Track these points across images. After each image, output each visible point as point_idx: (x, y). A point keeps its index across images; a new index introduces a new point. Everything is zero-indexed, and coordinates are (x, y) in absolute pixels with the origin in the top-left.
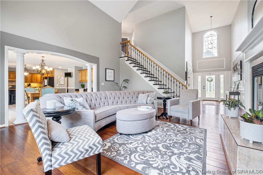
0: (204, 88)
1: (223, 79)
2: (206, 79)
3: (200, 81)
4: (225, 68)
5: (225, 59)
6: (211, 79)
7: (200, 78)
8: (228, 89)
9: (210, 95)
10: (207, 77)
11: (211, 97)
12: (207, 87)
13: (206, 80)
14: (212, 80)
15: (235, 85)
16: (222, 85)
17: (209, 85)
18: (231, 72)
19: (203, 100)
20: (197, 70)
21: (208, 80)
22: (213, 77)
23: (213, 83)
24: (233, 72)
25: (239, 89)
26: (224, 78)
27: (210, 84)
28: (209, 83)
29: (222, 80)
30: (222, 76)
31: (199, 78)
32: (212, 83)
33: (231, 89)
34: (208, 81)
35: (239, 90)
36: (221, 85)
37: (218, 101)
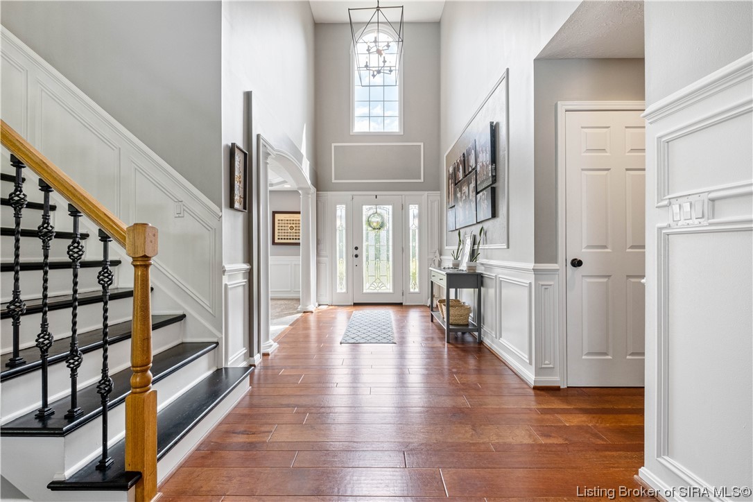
0: (356, 256)
1: (416, 221)
2: (364, 219)
3: (344, 226)
4: (422, 180)
5: (422, 144)
6: (379, 220)
7: (341, 211)
8: (431, 256)
9: (378, 281)
10: (367, 210)
11: (379, 291)
12: (367, 251)
13: (364, 223)
14: (381, 226)
15: (460, 241)
16: (414, 244)
17: (372, 241)
18: (441, 196)
19: (356, 304)
20: (334, 181)
21: (369, 223)
22: (387, 211)
23: (387, 235)
24: (452, 190)
25: (480, 260)
26: (420, 216)
27: (377, 239)
28: (372, 234)
29: (413, 223)
30: (413, 210)
31: (338, 213)
32: (383, 233)
33: (442, 257)
34: (370, 229)
35: (482, 264)
36: (411, 244)
37: (401, 304)
